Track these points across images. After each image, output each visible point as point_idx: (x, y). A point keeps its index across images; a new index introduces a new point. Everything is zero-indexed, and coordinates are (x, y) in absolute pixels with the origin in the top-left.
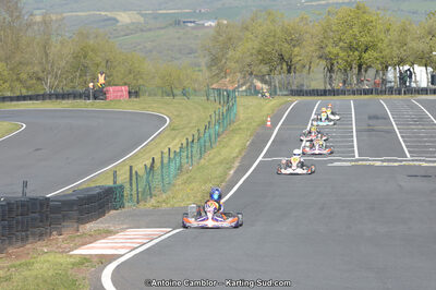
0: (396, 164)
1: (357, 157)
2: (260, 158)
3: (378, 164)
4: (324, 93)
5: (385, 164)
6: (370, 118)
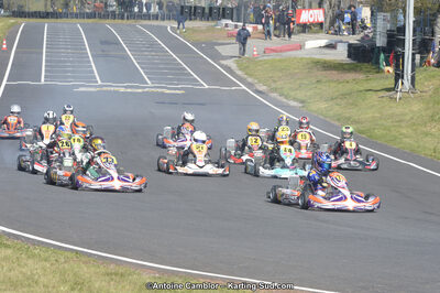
0: (140, 91)
1: (100, 82)
2: (4, 82)
3: (122, 90)
4: (46, 15)
5: (129, 90)
6: (102, 43)
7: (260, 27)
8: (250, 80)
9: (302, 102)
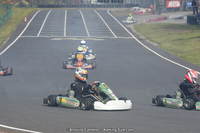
1: (65, 36)
2: (19, 36)
5: (78, 39)
6: (73, 18)
7: (150, 10)
8: (138, 34)
9: (159, 43)
